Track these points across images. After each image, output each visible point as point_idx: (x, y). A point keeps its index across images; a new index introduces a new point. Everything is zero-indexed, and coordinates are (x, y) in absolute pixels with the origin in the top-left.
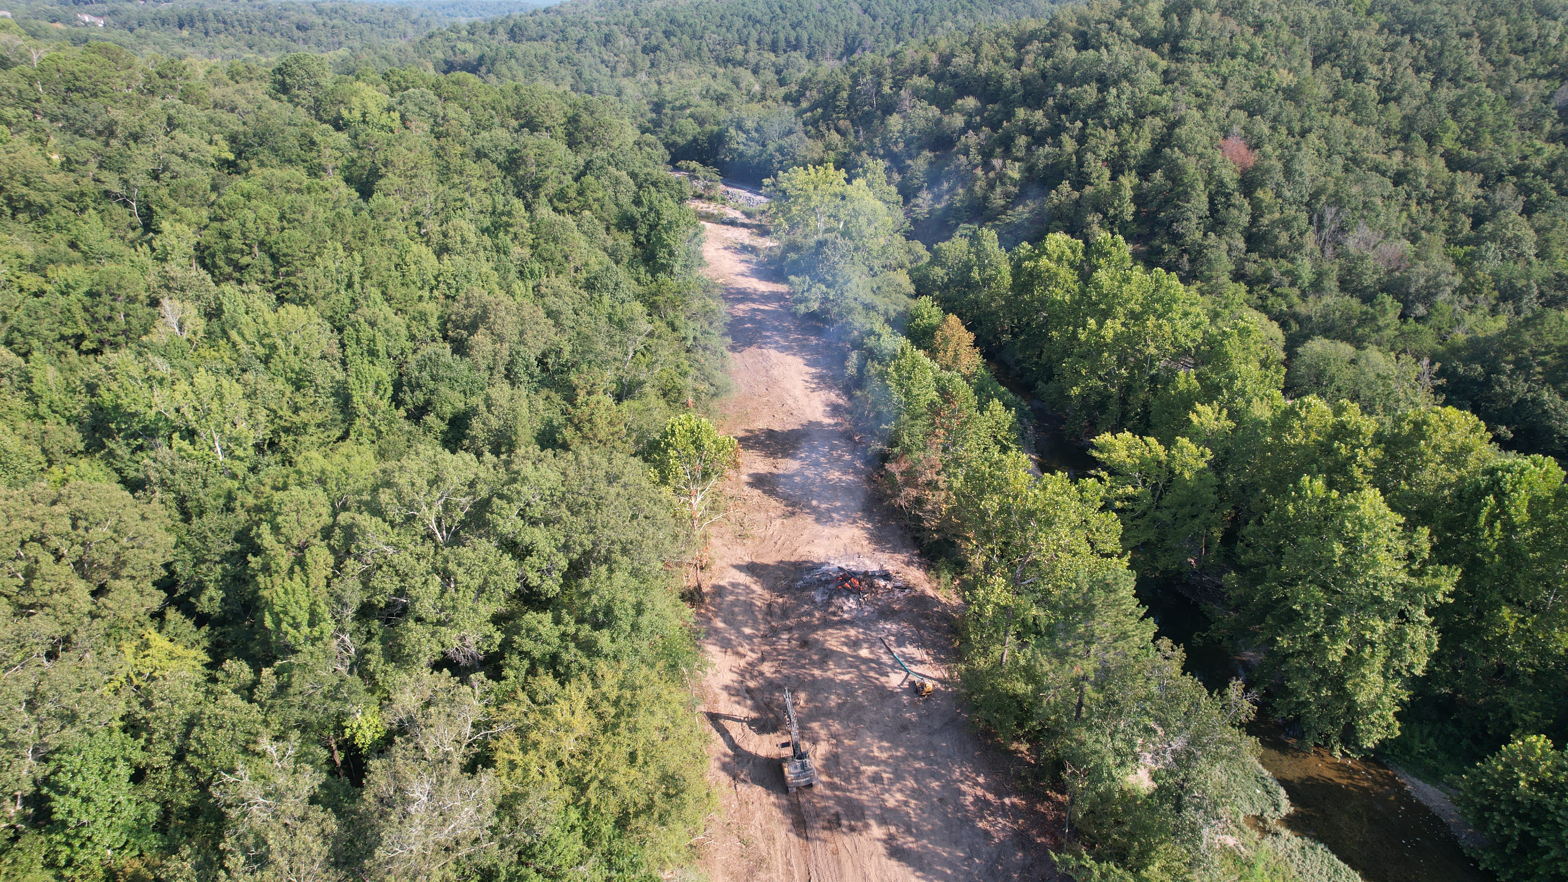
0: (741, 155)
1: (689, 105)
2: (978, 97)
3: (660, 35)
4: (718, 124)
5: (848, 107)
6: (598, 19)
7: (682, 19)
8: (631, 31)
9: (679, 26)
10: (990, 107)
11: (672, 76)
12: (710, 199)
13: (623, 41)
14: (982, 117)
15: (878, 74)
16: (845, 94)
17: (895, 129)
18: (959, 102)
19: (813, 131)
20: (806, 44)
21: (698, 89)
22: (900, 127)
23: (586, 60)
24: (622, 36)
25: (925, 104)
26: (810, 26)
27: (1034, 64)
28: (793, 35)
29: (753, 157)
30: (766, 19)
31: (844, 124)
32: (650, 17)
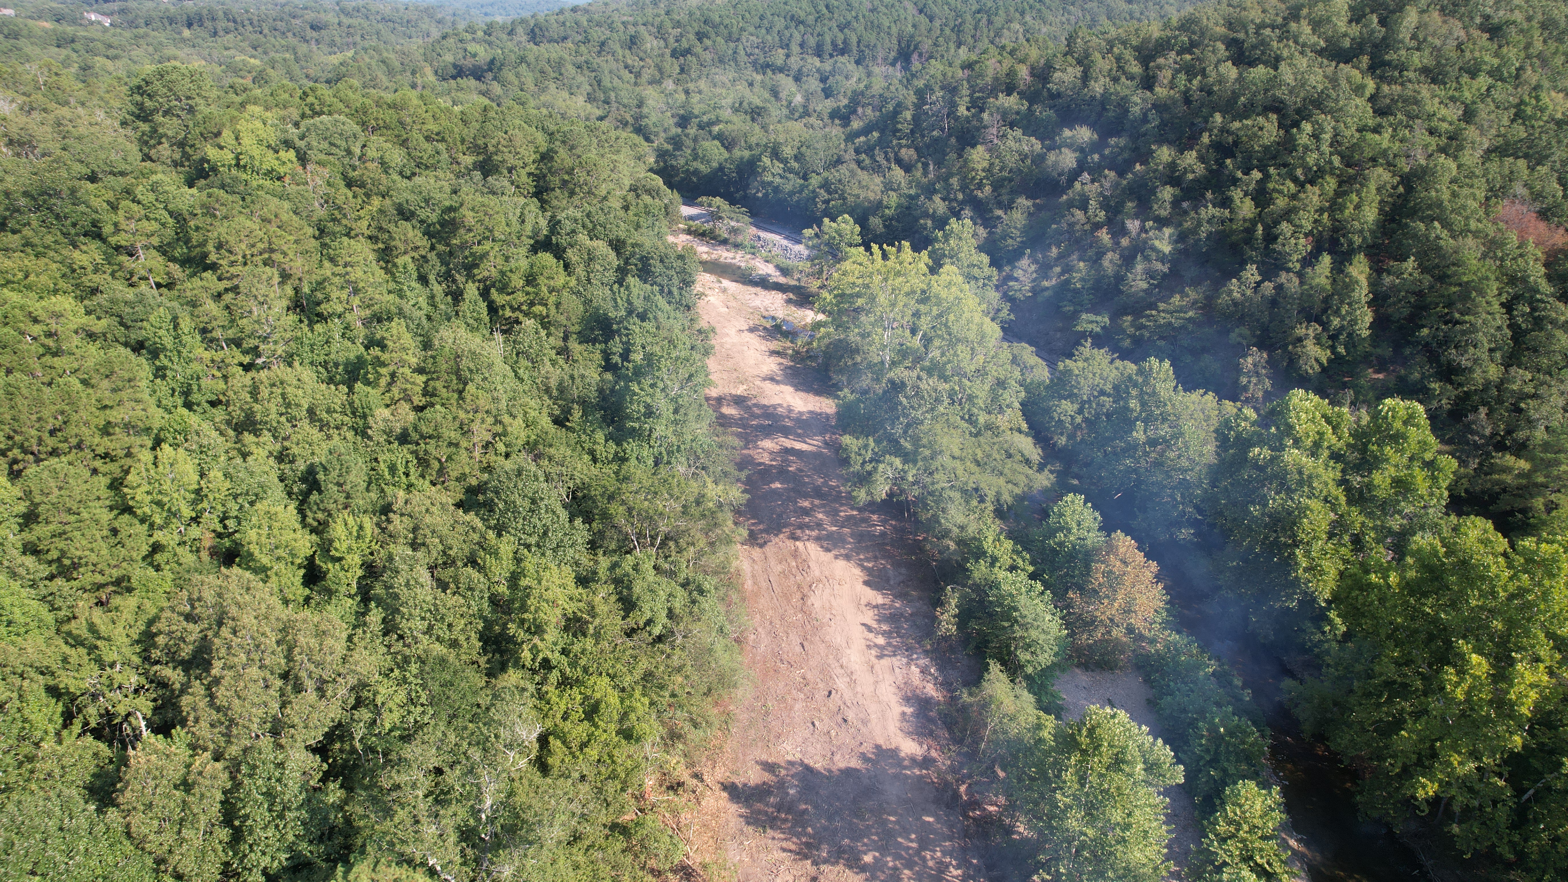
0: (776, 190)
1: (718, 121)
2: (1092, 126)
3: (692, 37)
4: (750, 148)
5: (912, 132)
6: (625, 19)
7: (718, 20)
8: (660, 33)
9: (714, 26)
10: (1113, 141)
11: (702, 84)
12: (737, 246)
13: (651, 43)
14: (1102, 156)
15: (952, 90)
16: (908, 115)
17: (979, 167)
18: (1067, 133)
19: (867, 161)
20: (855, 48)
21: (729, 101)
22: (985, 164)
23: (606, 64)
24: (649, 38)
25: (1018, 133)
26: (859, 27)
27: (1172, 86)
28: (840, 37)
29: (792, 193)
30: (811, 19)
31: (907, 154)
32: (683, 17)
